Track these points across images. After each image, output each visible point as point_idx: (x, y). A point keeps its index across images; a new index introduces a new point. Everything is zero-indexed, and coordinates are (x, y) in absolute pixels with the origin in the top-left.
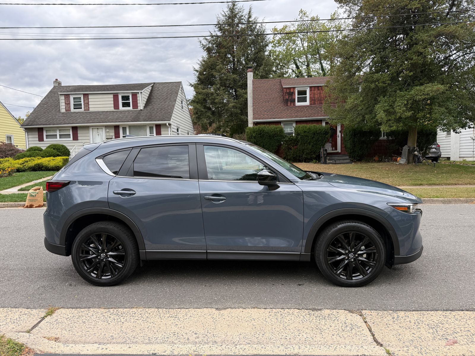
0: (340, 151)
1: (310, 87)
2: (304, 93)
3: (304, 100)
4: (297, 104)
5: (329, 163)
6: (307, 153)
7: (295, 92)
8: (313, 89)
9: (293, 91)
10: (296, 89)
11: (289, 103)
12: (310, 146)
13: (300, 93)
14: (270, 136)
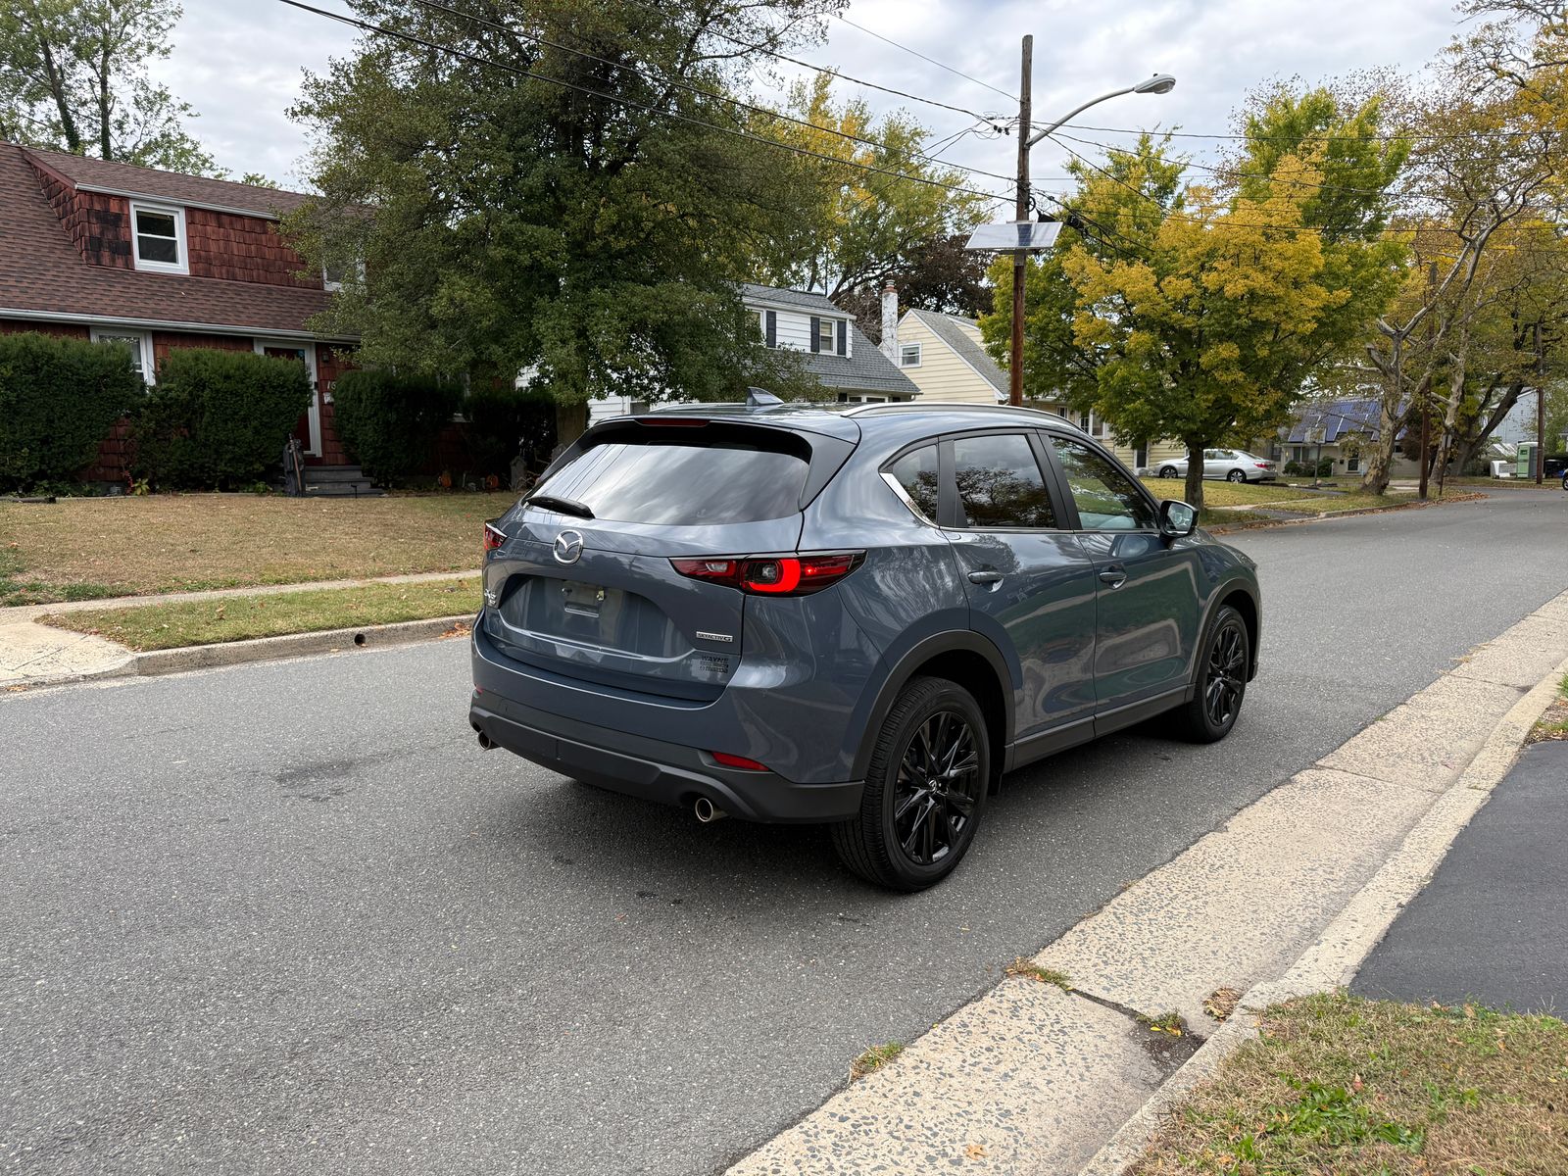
0: (319, 454)
1: (190, 210)
2: (166, 225)
3: (168, 253)
4: (142, 265)
5: (312, 494)
6: (233, 458)
7: (128, 215)
8: (198, 216)
9: (121, 209)
10: (132, 204)
11: (106, 258)
12: (249, 433)
13: (147, 222)
14: (80, 383)
